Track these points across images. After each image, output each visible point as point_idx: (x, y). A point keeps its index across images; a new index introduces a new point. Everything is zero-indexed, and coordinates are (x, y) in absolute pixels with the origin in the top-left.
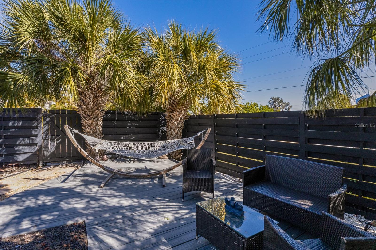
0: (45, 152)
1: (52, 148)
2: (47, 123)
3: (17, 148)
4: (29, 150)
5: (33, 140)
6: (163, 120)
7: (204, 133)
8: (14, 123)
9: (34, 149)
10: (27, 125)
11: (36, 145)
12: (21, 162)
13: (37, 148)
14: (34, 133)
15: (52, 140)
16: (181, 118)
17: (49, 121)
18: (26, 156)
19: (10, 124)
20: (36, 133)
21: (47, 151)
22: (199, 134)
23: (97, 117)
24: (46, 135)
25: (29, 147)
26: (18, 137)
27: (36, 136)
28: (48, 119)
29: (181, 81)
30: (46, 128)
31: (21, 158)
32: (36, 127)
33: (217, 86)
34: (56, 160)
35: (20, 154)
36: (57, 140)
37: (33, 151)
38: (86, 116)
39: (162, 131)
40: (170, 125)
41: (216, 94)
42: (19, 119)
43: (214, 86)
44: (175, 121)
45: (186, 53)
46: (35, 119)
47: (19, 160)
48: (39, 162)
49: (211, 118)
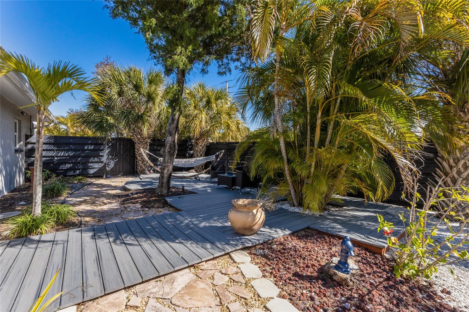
0: (107, 168)
1: (112, 165)
2: (109, 147)
3: (89, 164)
4: (97, 166)
5: (100, 158)
6: (189, 145)
7: (221, 153)
8: (88, 147)
9: (100, 165)
10: (96, 148)
11: (102, 162)
12: (91, 174)
13: (103, 164)
14: (101, 154)
15: (112, 159)
16: (204, 145)
17: (111, 146)
18: (95, 170)
19: (86, 148)
20: (102, 154)
21: (108, 167)
22: (217, 154)
23: (146, 143)
24: (108, 156)
25: (97, 164)
26: (90, 157)
27: (102, 156)
28: (110, 144)
29: (206, 122)
30: (109, 150)
31: (92, 171)
32: (102, 150)
33: (228, 124)
34: (114, 173)
35: (90, 169)
36: (116, 159)
37: (100, 167)
38: (139, 142)
39: (188, 153)
40: (197, 149)
41: (227, 129)
42: (91, 144)
43: (226, 124)
44: (200, 146)
45: (208, 102)
46: (102, 144)
47: (90, 173)
48: (103, 174)
49: (225, 144)
